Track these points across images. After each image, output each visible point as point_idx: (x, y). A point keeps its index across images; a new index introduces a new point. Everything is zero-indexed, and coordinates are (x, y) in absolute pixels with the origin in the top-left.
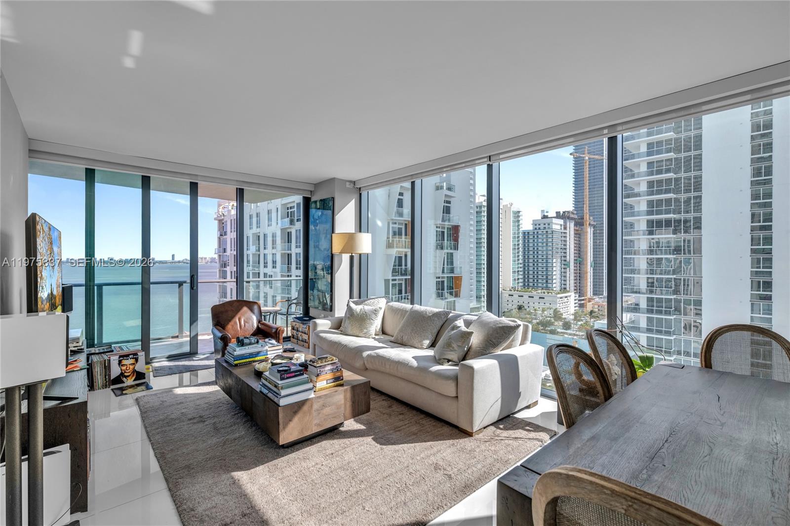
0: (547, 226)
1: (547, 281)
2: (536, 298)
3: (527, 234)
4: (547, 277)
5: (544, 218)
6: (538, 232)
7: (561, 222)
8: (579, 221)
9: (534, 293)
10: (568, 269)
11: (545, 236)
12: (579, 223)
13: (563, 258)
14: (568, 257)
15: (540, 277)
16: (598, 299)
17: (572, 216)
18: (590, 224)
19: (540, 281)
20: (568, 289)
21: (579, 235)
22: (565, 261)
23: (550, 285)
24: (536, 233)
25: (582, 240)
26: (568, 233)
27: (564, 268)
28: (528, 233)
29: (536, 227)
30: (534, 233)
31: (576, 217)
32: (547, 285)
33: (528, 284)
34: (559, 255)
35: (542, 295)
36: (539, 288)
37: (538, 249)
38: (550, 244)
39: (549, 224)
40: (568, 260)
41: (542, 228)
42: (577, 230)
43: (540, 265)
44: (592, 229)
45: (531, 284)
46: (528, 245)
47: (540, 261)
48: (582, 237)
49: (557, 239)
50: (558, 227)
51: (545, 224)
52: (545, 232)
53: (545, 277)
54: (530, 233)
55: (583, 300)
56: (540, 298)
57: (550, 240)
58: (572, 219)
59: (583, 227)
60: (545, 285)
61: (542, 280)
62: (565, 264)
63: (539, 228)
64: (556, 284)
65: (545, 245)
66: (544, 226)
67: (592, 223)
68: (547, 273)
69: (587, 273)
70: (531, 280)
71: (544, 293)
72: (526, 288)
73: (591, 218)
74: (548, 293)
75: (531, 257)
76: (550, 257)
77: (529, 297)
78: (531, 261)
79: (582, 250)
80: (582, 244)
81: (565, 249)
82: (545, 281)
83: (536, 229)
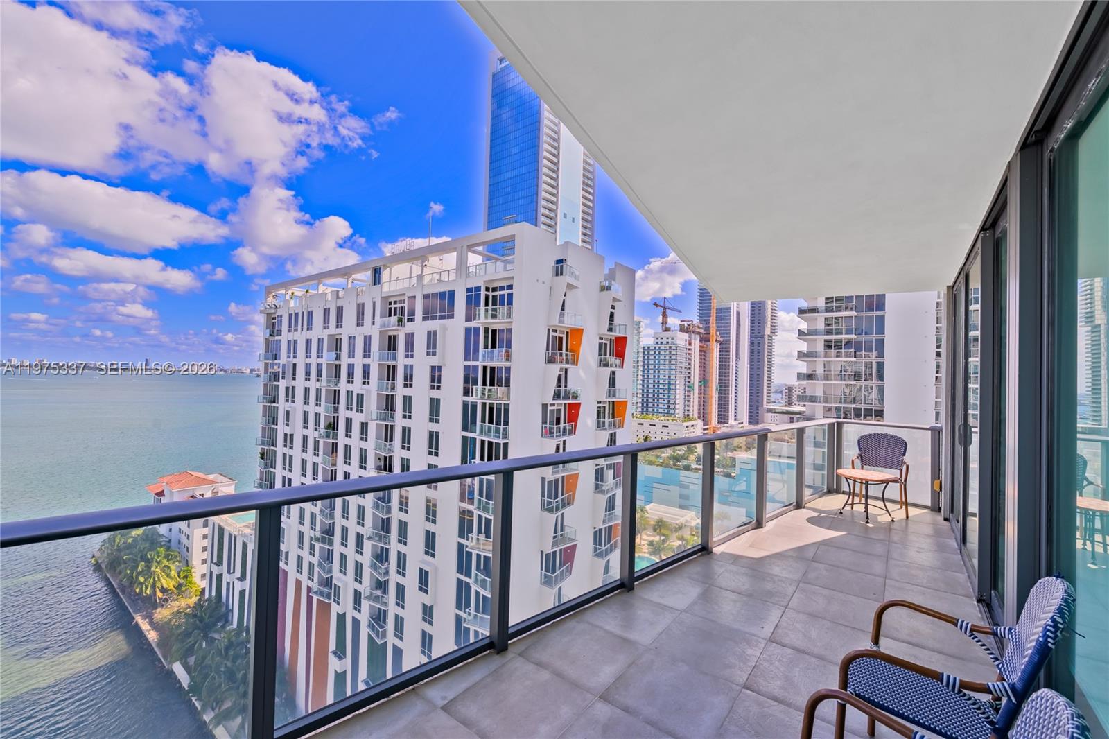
0: (670, 340)
1: (669, 406)
2: (659, 426)
3: (646, 348)
4: (669, 401)
5: (666, 331)
6: (659, 347)
7: (686, 336)
8: (705, 336)
9: (655, 421)
10: (692, 392)
11: (667, 352)
12: (705, 339)
13: (687, 380)
14: (692, 378)
15: (661, 401)
16: (724, 428)
17: (698, 330)
18: (716, 340)
19: (661, 406)
20: (691, 416)
21: (704, 353)
22: (689, 382)
23: (672, 411)
24: (657, 348)
25: (707, 359)
26: (693, 350)
27: (688, 391)
28: (649, 348)
29: (657, 341)
30: (655, 348)
31: (702, 331)
32: (669, 412)
33: (647, 410)
34: (683, 376)
35: (666, 423)
36: (660, 415)
37: (659, 367)
38: (673, 362)
39: (673, 339)
40: (692, 381)
41: (664, 342)
42: (703, 347)
43: (661, 386)
44: (719, 347)
45: (650, 410)
46: (648, 362)
47: (661, 381)
48: (707, 355)
49: (681, 356)
50: (683, 343)
51: (668, 338)
52: (668, 348)
53: (666, 402)
54: (651, 348)
55: (707, 429)
56: (663, 426)
57: (673, 357)
58: (699, 333)
59: (708, 343)
60: (666, 411)
61: (664, 404)
62: (689, 387)
63: (662, 343)
64: (679, 410)
65: (667, 362)
66: (668, 340)
67: (719, 339)
68: (669, 396)
69: (712, 397)
70: (650, 405)
71: (668, 420)
72: (645, 413)
73: (718, 333)
74: (673, 420)
75: (651, 376)
76: (672, 377)
77: (651, 425)
78: (651, 381)
79: (707, 370)
80: (707, 363)
81: (690, 368)
82: (666, 406)
83: (657, 343)
